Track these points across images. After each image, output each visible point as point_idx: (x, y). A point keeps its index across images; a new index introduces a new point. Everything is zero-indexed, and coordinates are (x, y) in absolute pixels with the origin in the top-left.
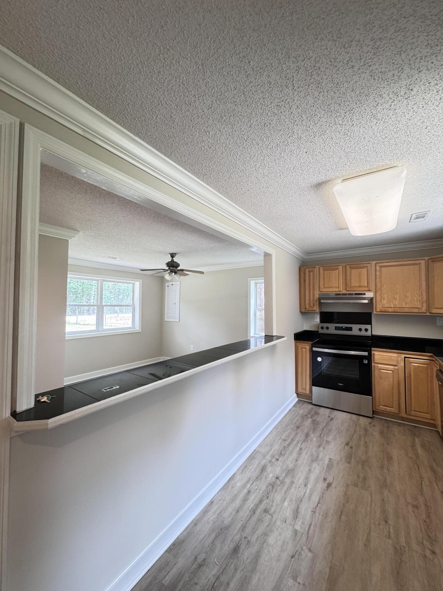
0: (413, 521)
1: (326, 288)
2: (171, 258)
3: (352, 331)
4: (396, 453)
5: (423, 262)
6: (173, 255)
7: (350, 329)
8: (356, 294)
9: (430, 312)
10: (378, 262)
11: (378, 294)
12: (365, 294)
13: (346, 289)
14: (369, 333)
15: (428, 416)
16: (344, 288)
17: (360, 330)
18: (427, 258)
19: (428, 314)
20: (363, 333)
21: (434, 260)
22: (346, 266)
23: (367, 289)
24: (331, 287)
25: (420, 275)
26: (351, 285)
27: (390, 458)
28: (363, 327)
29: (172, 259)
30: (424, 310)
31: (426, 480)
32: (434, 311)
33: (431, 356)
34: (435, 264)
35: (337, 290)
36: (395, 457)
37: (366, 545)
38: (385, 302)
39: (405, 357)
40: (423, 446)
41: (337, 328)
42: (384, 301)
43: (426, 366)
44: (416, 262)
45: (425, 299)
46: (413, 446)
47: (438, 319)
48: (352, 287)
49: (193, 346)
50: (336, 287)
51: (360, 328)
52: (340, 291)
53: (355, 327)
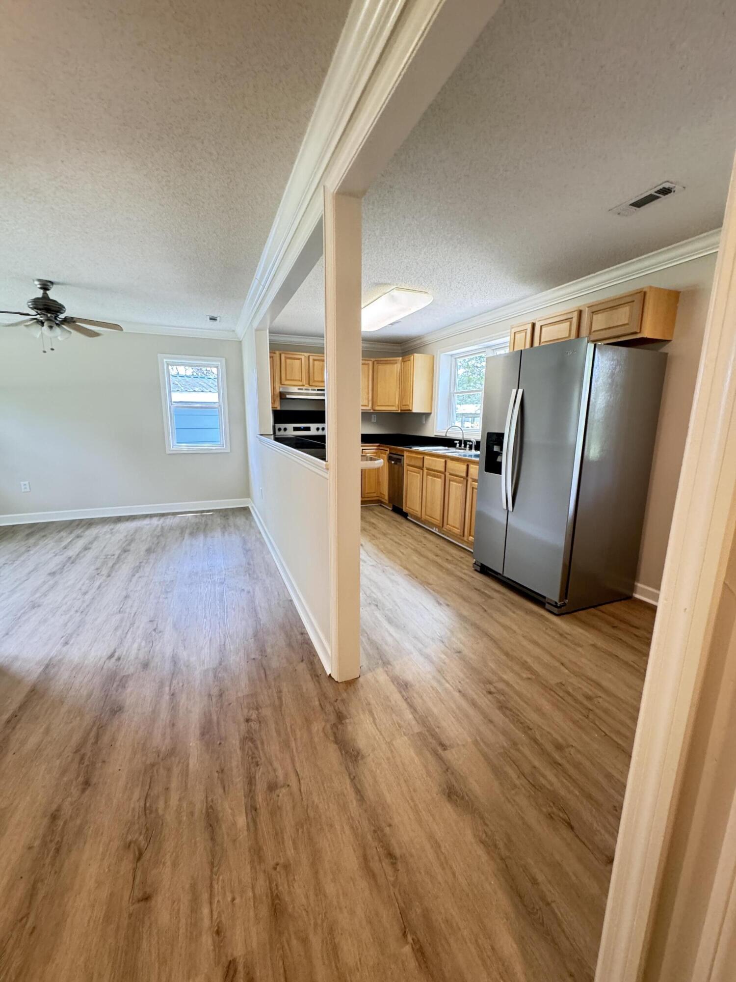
0: (410, 541)
1: (289, 380)
2: (42, 291)
3: (310, 430)
4: (373, 520)
5: (370, 363)
6: (45, 286)
7: (308, 429)
8: (318, 390)
9: (374, 409)
12: (324, 390)
13: (309, 384)
15: (375, 495)
16: (307, 383)
17: (318, 429)
18: (373, 360)
19: (372, 411)
20: (320, 433)
21: (379, 362)
22: (309, 356)
24: (293, 380)
25: (368, 375)
26: (314, 378)
27: (373, 524)
28: (320, 426)
29: (45, 293)
30: (369, 408)
31: (398, 526)
32: (377, 408)
33: (379, 446)
34: (379, 366)
35: (301, 383)
36: (375, 522)
37: (403, 553)
39: (363, 449)
40: (381, 513)
41: (296, 429)
44: (366, 362)
45: (370, 398)
46: (377, 515)
47: (373, 416)
48: (314, 381)
49: (27, 483)
50: (299, 380)
51: (317, 427)
52: (303, 385)
53: (313, 426)
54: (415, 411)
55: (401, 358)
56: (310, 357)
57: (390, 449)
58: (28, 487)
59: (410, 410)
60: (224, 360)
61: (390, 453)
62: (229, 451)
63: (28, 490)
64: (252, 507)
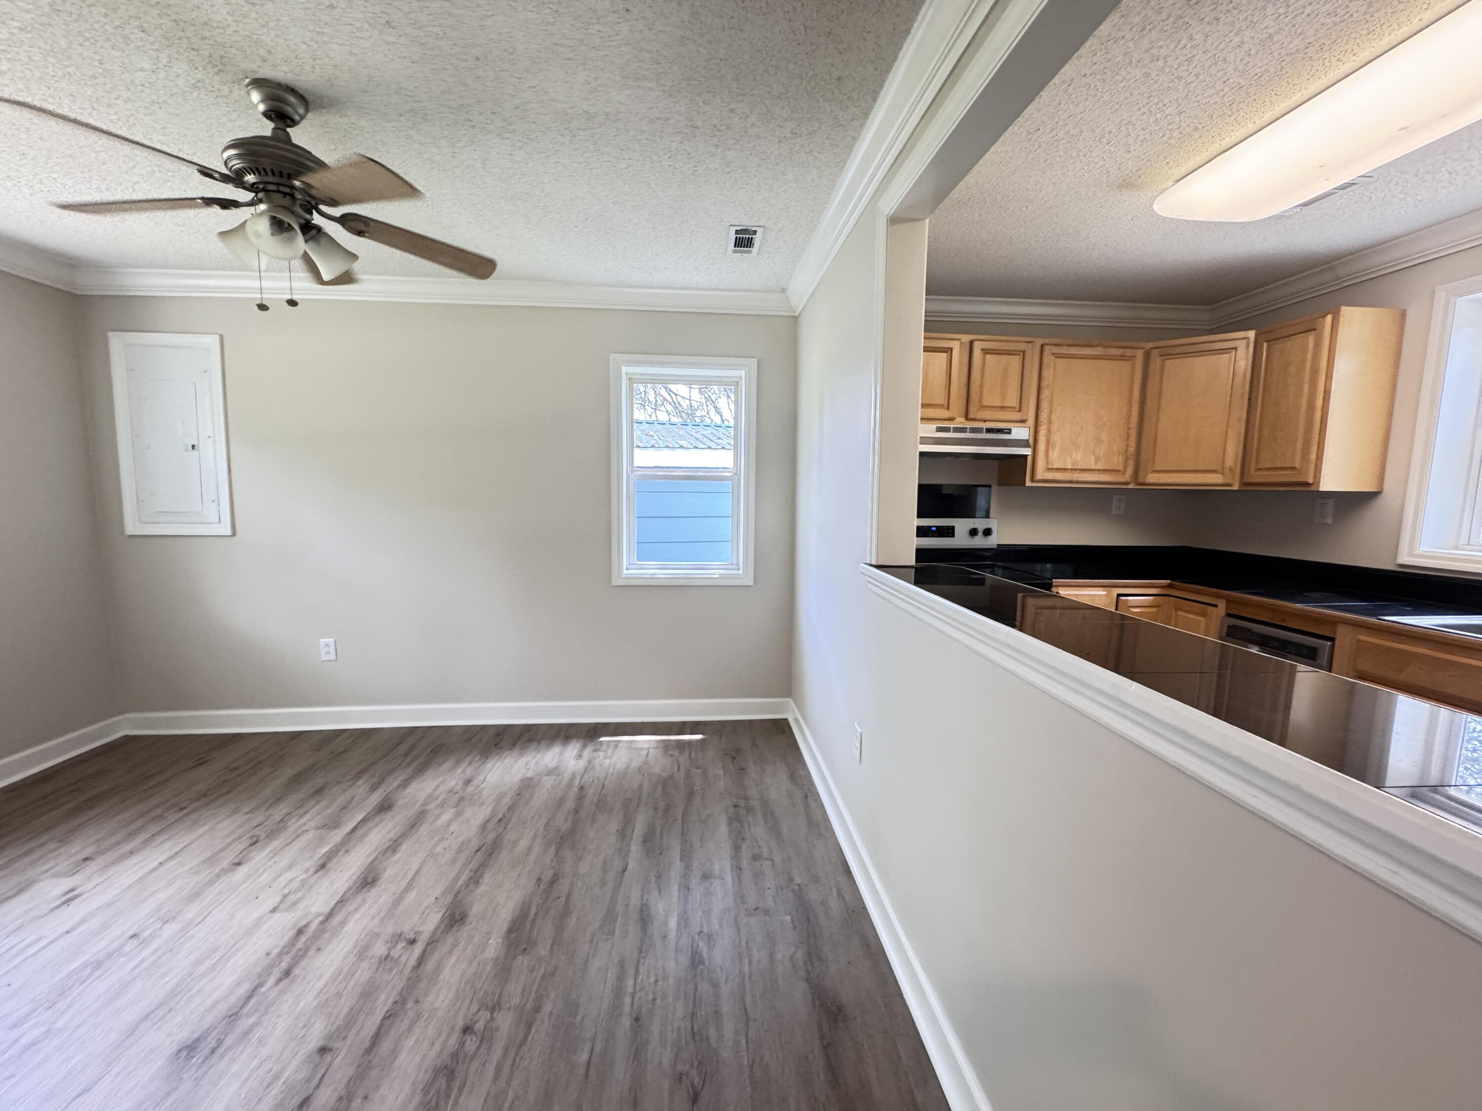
2: (270, 122)
3: (953, 536)
5: (1140, 354)
6: (283, 105)
7: (948, 532)
8: (989, 431)
9: (1140, 480)
10: (1047, 341)
11: (1042, 432)
12: (1009, 431)
13: (966, 415)
14: (993, 541)
16: (963, 410)
17: (973, 532)
18: (1151, 344)
19: (1133, 486)
20: (979, 542)
21: (1166, 355)
22: (971, 343)
23: (1018, 416)
24: (927, 406)
25: (1131, 389)
26: (981, 399)
28: (980, 524)
29: (281, 131)
30: (1126, 477)
32: (1152, 478)
33: (1169, 586)
34: (1168, 363)
35: (946, 414)
38: (1054, 455)
39: (1119, 595)
42: (1053, 452)
43: (1155, 610)
44: (1128, 352)
45: (1132, 450)
47: (1115, 497)
48: (983, 407)
49: (331, 640)
50: (942, 406)
51: (972, 527)
52: (951, 419)
53: (962, 526)
54: (1327, 484)
55: (1252, 334)
56: (976, 344)
57: (1229, 601)
58: (332, 650)
59: (1307, 484)
60: (754, 363)
61: (1229, 615)
62: (752, 583)
63: (333, 657)
64: (796, 720)
